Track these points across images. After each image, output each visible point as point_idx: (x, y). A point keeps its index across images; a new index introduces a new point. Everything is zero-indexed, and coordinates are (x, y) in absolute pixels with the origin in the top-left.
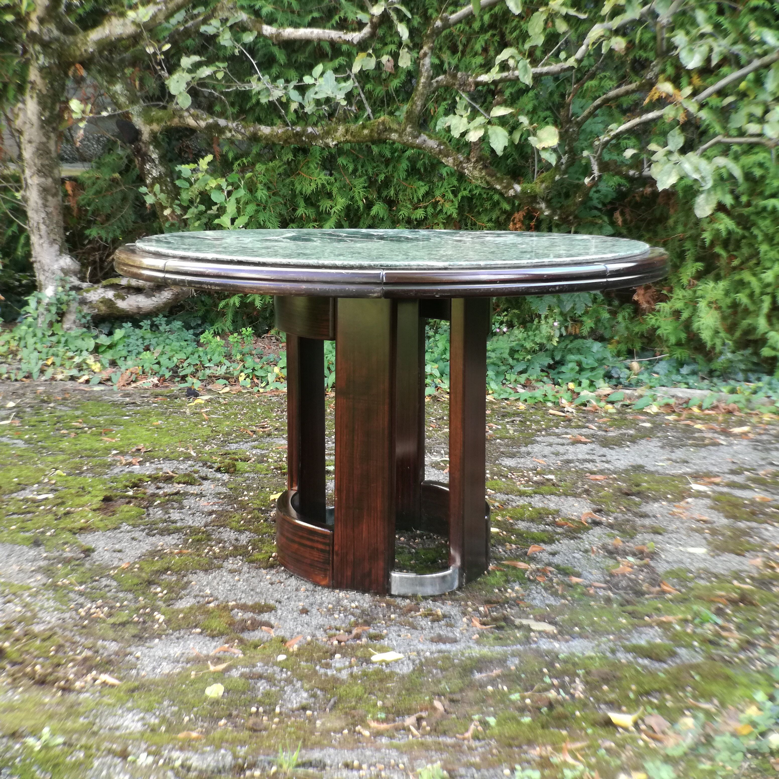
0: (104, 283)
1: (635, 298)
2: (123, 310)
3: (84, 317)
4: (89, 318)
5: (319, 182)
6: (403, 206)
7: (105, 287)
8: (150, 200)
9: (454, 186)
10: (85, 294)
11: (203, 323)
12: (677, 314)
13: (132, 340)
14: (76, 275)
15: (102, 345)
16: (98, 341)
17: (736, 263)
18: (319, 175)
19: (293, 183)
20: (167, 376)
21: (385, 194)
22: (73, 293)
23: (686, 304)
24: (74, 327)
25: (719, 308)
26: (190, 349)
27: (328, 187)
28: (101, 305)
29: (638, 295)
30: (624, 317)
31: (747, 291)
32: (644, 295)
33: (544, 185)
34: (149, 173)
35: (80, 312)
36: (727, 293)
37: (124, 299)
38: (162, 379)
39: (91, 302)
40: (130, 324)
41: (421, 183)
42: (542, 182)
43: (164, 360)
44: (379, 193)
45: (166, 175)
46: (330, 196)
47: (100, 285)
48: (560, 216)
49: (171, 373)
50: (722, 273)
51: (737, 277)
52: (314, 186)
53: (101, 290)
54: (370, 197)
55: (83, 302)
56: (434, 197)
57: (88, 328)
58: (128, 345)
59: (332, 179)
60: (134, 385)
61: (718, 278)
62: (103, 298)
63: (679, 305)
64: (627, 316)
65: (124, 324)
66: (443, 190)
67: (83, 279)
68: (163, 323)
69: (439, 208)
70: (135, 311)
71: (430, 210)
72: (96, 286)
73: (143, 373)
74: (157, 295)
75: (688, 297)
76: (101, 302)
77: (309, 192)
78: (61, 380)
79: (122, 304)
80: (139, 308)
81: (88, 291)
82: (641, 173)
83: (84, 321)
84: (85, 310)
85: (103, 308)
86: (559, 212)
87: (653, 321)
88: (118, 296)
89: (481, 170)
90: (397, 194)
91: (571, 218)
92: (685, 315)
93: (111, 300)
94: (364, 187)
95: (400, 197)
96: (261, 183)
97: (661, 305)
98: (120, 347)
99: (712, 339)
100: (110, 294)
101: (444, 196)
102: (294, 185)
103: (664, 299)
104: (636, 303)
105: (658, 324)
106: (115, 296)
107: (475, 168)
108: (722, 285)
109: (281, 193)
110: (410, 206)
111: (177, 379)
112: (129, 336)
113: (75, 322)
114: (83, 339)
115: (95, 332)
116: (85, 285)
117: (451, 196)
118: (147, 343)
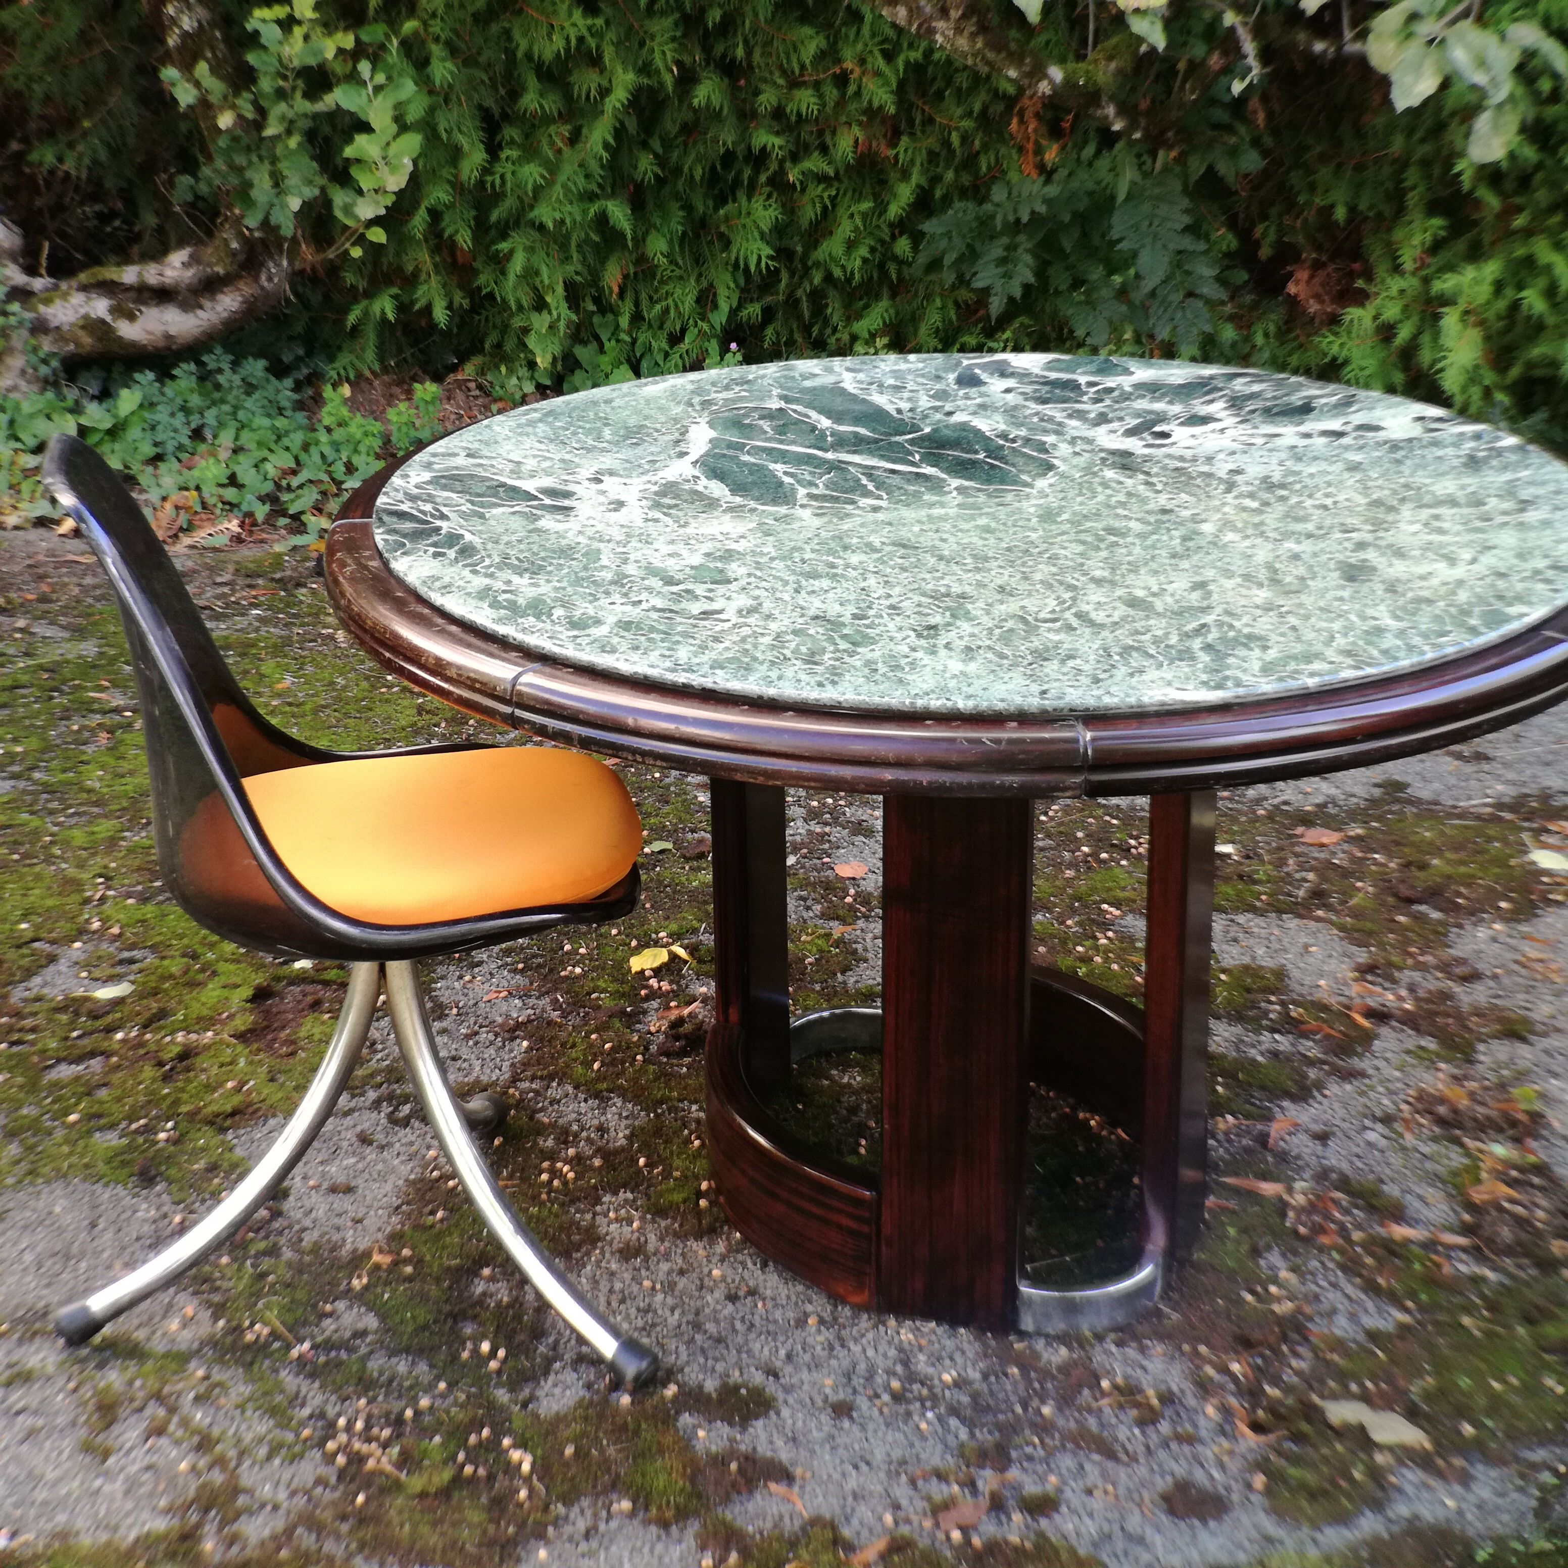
0: (83, 277)
1: (1292, 289)
2: (133, 344)
3: (45, 362)
4: (55, 363)
5: (573, 34)
6: (764, 80)
7: (84, 288)
8: (185, 96)
9: (886, 40)
10: (42, 308)
11: (309, 354)
12: (1386, 332)
13: (161, 415)
14: (15, 261)
15: (94, 430)
16: (83, 421)
17: (1520, 221)
18: (570, 15)
19: (507, 34)
20: (260, 516)
21: (719, 49)
22: (15, 307)
23: (1406, 308)
24: (23, 385)
25: (1481, 323)
26: (296, 439)
27: (592, 43)
28: (80, 333)
29: (1297, 283)
30: (1266, 335)
31: (1542, 282)
32: (1308, 282)
33: (1113, 65)
34: (174, 21)
35: (35, 350)
36: (1499, 287)
37: (131, 317)
38: (248, 521)
39: (58, 328)
40: (150, 376)
41: (808, 31)
42: (1110, 58)
43: (246, 475)
44: (707, 49)
45: (212, 24)
46: (595, 61)
47: (74, 283)
48: (1146, 131)
49: (267, 508)
50: (1487, 239)
51: (1520, 252)
52: (558, 43)
53: (77, 298)
54: (687, 59)
55: (40, 327)
56: (839, 61)
57: (55, 385)
58: (153, 428)
59: (599, 22)
60: (186, 540)
61: (1475, 254)
62: (86, 317)
63: (1392, 312)
64: (1272, 328)
65: (137, 376)
66: (860, 47)
67: (31, 270)
68: (226, 366)
69: (852, 89)
70: (161, 344)
71: (831, 93)
72: (64, 286)
73: (204, 505)
74: (207, 304)
75: (1409, 292)
76: (83, 327)
77: (548, 55)
78: (16, 528)
79: (128, 331)
80: (168, 337)
81: (48, 301)
82: (1340, 48)
83: (44, 370)
84: (47, 345)
85: (87, 340)
86: (1143, 122)
87: (1335, 349)
88: (118, 311)
89: (973, 36)
90: (749, 53)
91: (1170, 134)
92: (1404, 334)
93: (103, 322)
94: (674, 39)
95: (757, 57)
96: (437, 39)
97: (1353, 313)
98: (134, 433)
99: (1464, 389)
100: (100, 307)
101: (862, 62)
102: (509, 39)
103: (1361, 298)
104: (1293, 302)
105: (1344, 353)
106: (112, 310)
107: (959, 30)
108: (1491, 269)
109: (483, 59)
110: (781, 81)
111: (283, 521)
112: (152, 405)
113: (23, 372)
114: (49, 417)
115: (71, 394)
116: (38, 284)
117: (880, 62)
118: (195, 420)
